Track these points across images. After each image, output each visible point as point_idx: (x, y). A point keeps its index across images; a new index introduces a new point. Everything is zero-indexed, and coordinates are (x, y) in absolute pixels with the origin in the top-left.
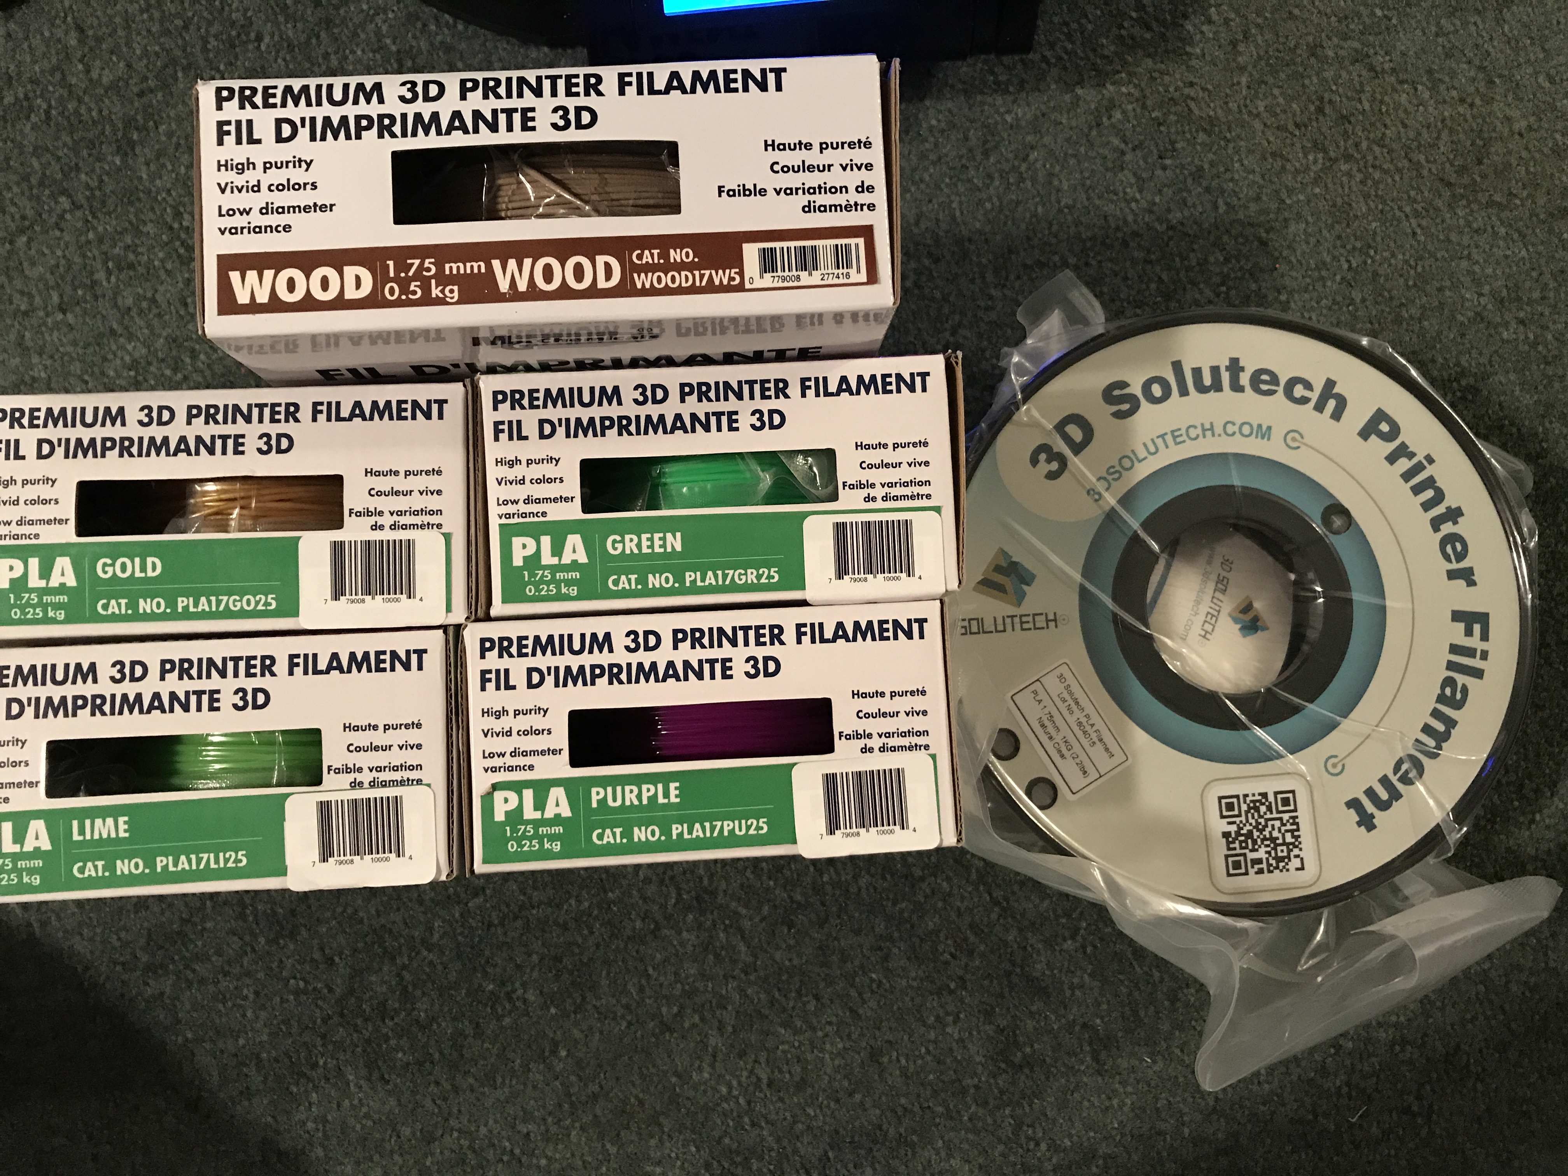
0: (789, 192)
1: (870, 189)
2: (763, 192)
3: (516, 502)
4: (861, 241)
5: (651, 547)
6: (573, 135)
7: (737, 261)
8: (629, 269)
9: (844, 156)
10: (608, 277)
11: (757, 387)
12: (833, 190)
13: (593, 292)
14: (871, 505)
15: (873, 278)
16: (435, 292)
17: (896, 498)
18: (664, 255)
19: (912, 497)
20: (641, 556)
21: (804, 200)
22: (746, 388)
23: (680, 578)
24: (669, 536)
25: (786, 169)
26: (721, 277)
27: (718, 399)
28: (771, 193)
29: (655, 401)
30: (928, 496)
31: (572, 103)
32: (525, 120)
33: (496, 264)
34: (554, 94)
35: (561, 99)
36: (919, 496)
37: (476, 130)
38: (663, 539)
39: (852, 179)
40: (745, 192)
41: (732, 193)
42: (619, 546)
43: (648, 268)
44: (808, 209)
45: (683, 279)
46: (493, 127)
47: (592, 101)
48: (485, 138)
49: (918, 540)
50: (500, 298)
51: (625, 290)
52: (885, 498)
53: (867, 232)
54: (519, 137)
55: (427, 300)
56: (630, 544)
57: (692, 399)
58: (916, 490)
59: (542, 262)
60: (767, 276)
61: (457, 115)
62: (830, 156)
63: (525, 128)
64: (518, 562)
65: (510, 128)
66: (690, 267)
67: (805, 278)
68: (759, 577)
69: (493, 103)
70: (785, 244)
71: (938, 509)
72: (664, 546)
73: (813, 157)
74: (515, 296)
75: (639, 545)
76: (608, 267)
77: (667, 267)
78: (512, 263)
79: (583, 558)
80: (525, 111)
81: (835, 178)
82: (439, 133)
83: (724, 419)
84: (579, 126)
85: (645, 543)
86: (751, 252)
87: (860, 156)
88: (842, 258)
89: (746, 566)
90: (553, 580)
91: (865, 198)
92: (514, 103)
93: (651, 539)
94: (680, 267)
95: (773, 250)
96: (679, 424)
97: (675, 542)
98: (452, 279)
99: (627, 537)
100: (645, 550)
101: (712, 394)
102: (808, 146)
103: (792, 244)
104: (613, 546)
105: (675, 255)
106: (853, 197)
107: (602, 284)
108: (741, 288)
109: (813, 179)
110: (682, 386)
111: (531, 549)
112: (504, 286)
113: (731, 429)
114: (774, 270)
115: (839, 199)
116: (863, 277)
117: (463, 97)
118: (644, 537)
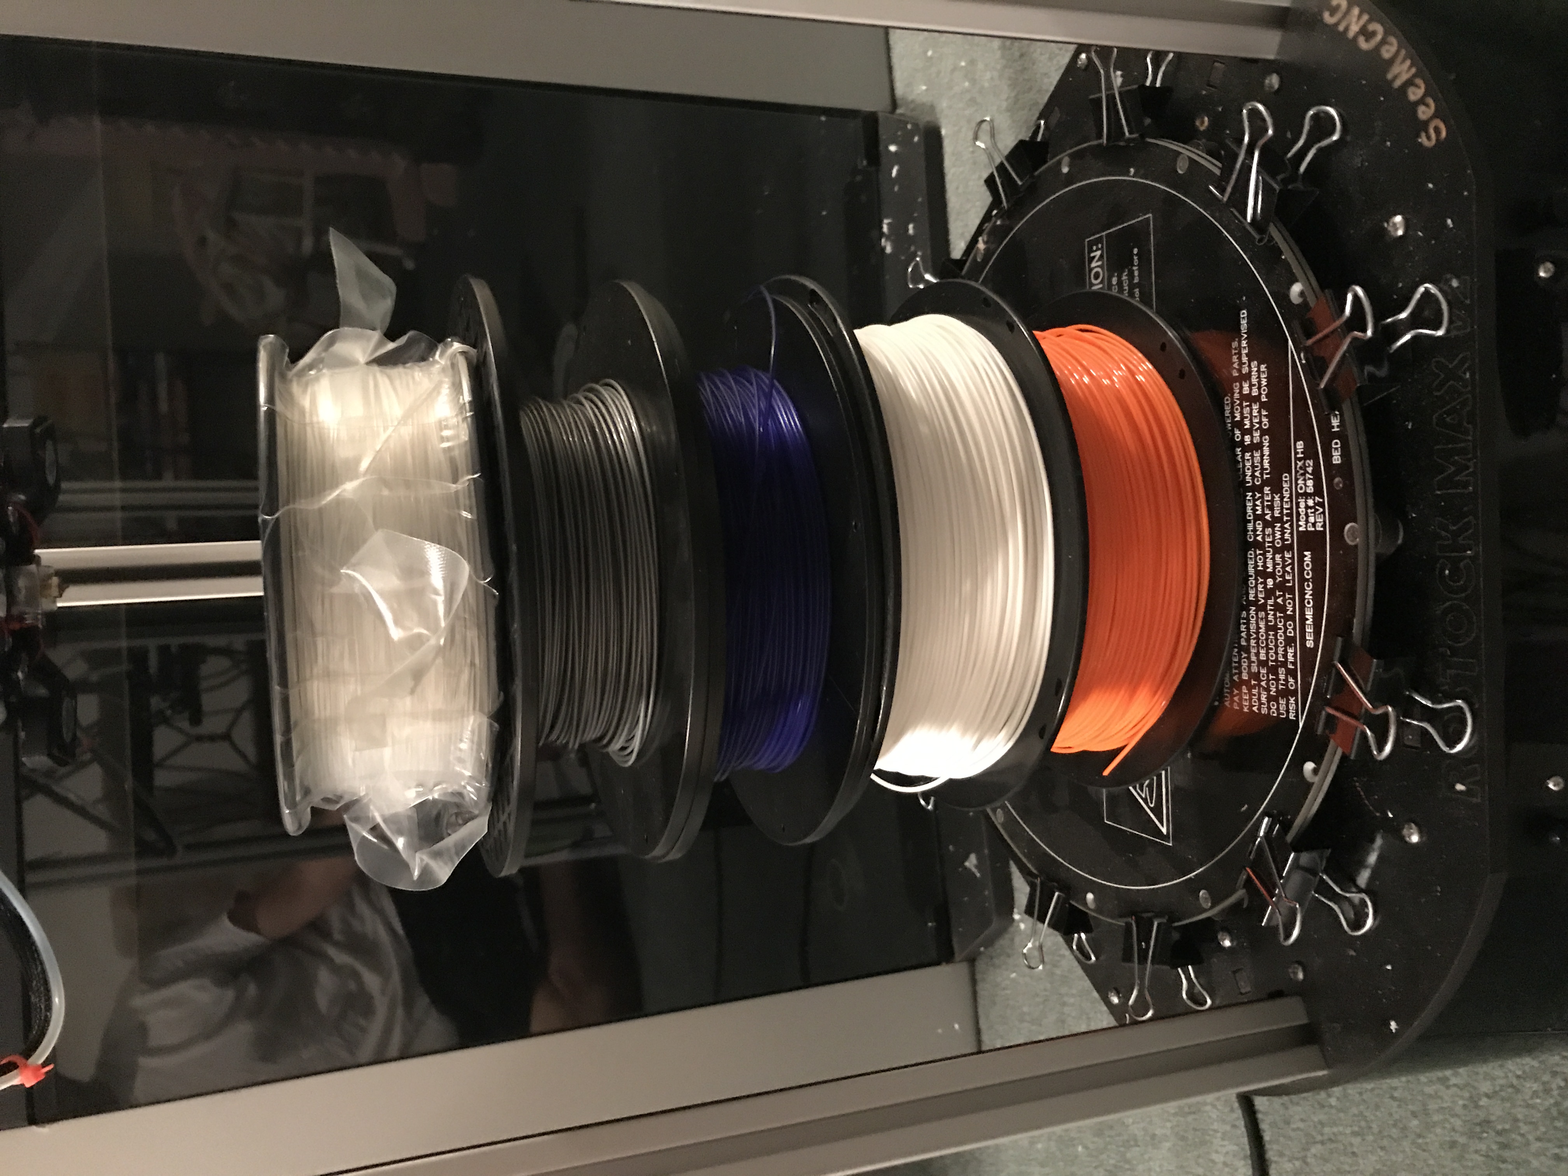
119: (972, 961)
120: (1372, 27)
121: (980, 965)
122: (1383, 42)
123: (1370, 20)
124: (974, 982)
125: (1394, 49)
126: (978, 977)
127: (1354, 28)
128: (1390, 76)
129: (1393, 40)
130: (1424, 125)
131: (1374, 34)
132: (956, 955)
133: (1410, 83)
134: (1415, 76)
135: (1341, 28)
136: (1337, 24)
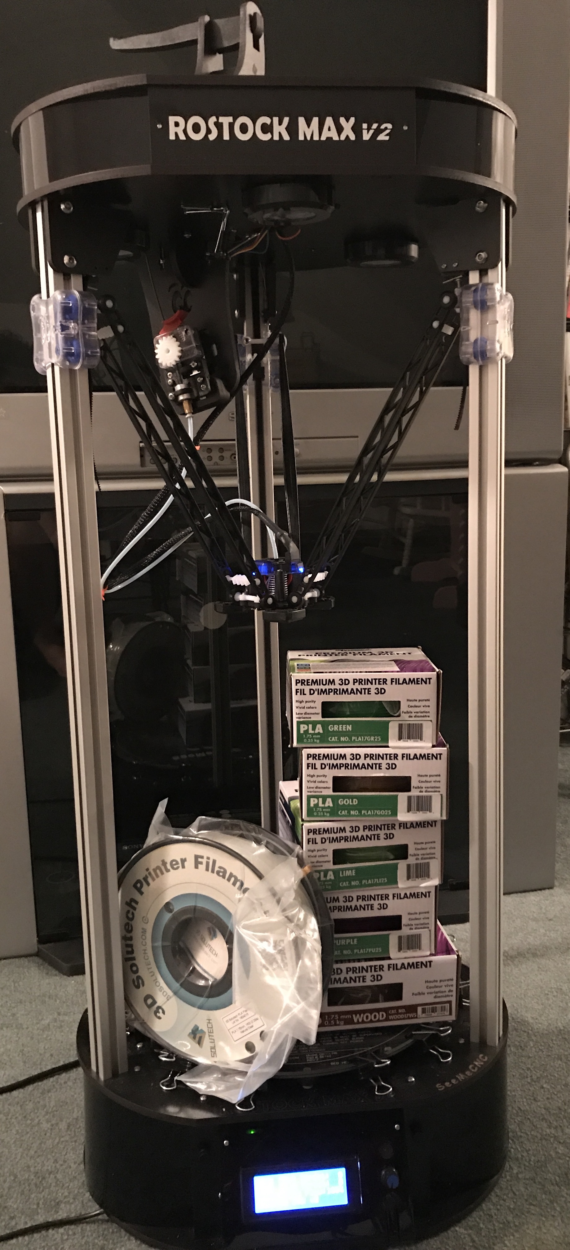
0: (431, 993)
1: (452, 991)
2: (424, 994)
3: (302, 714)
4: (448, 1005)
5: (342, 729)
6: (376, 983)
7: (416, 1012)
8: (388, 1015)
9: (446, 983)
10: (383, 1017)
11: (377, 681)
12: (442, 992)
13: (379, 1021)
14: (411, 719)
15: (451, 1014)
16: (338, 1022)
17: (418, 717)
18: (397, 1011)
19: (424, 717)
20: (339, 732)
21: (434, 995)
22: (374, 681)
23: (350, 738)
24: (348, 726)
25: (430, 988)
26: (411, 1015)
27: (365, 684)
28: (426, 994)
29: (345, 684)
30: (429, 716)
31: (375, 974)
32: (363, 979)
33: (354, 1016)
34: (371, 971)
35: (373, 973)
36: (426, 716)
37: (350, 982)
38: (346, 727)
39: (447, 989)
40: (419, 994)
41: (416, 995)
42: (333, 728)
43: (392, 1014)
44: (435, 997)
45: (401, 1016)
46: (355, 981)
47: (381, 973)
48: (353, 984)
49: (424, 729)
50: (354, 1023)
51: (387, 1019)
52: (415, 717)
53: (450, 1002)
54: (362, 984)
55: (336, 1025)
56: (336, 728)
57: (357, 684)
58: (425, 714)
59: (366, 1015)
60: (424, 1015)
61: (345, 978)
62: (442, 984)
63: (363, 981)
64: (302, 732)
65: (359, 981)
66: (404, 1013)
67: (433, 1014)
68: (374, 739)
69: (355, 975)
70: (428, 1006)
71: (431, 721)
72: (346, 729)
73: (438, 984)
74: (358, 1023)
75: (338, 728)
76: (383, 1015)
77: (398, 1013)
78: (358, 1015)
79: (321, 731)
80: (363, 977)
81: (443, 989)
82: (341, 983)
83: (367, 691)
84: (378, 980)
85: (340, 728)
86: (420, 1009)
87: (450, 983)
88: (443, 1009)
89: (371, 736)
90: (312, 738)
91: (450, 994)
92: (361, 974)
93: (342, 727)
94: (401, 1014)
95: (425, 1008)
96: (352, 691)
97: (349, 728)
98: (342, 1020)
99: (335, 726)
100: (340, 730)
101: (363, 683)
102: (437, 981)
103: (431, 1006)
104: (330, 728)
105: (400, 1011)
106: (447, 993)
107: (381, 1019)
108: (417, 1018)
109: (437, 990)
110: (354, 680)
111: (306, 728)
112: (356, 1021)
113: (368, 694)
114: (425, 1013)
115: (444, 994)
116: (448, 1013)
117: (347, 973)
118: (340, 726)
119: (37, 954)
120: (476, 1069)
121: (36, 959)
122: (471, 1071)
123: (478, 1068)
124: (26, 956)
125: (469, 1075)
126: (31, 958)
127: (476, 1063)
128: (460, 1074)
129: (471, 1074)
130: (443, 1084)
131: (474, 1069)
132: (43, 946)
133: (457, 1079)
134: (459, 1081)
135: (477, 1060)
136: (479, 1058)
